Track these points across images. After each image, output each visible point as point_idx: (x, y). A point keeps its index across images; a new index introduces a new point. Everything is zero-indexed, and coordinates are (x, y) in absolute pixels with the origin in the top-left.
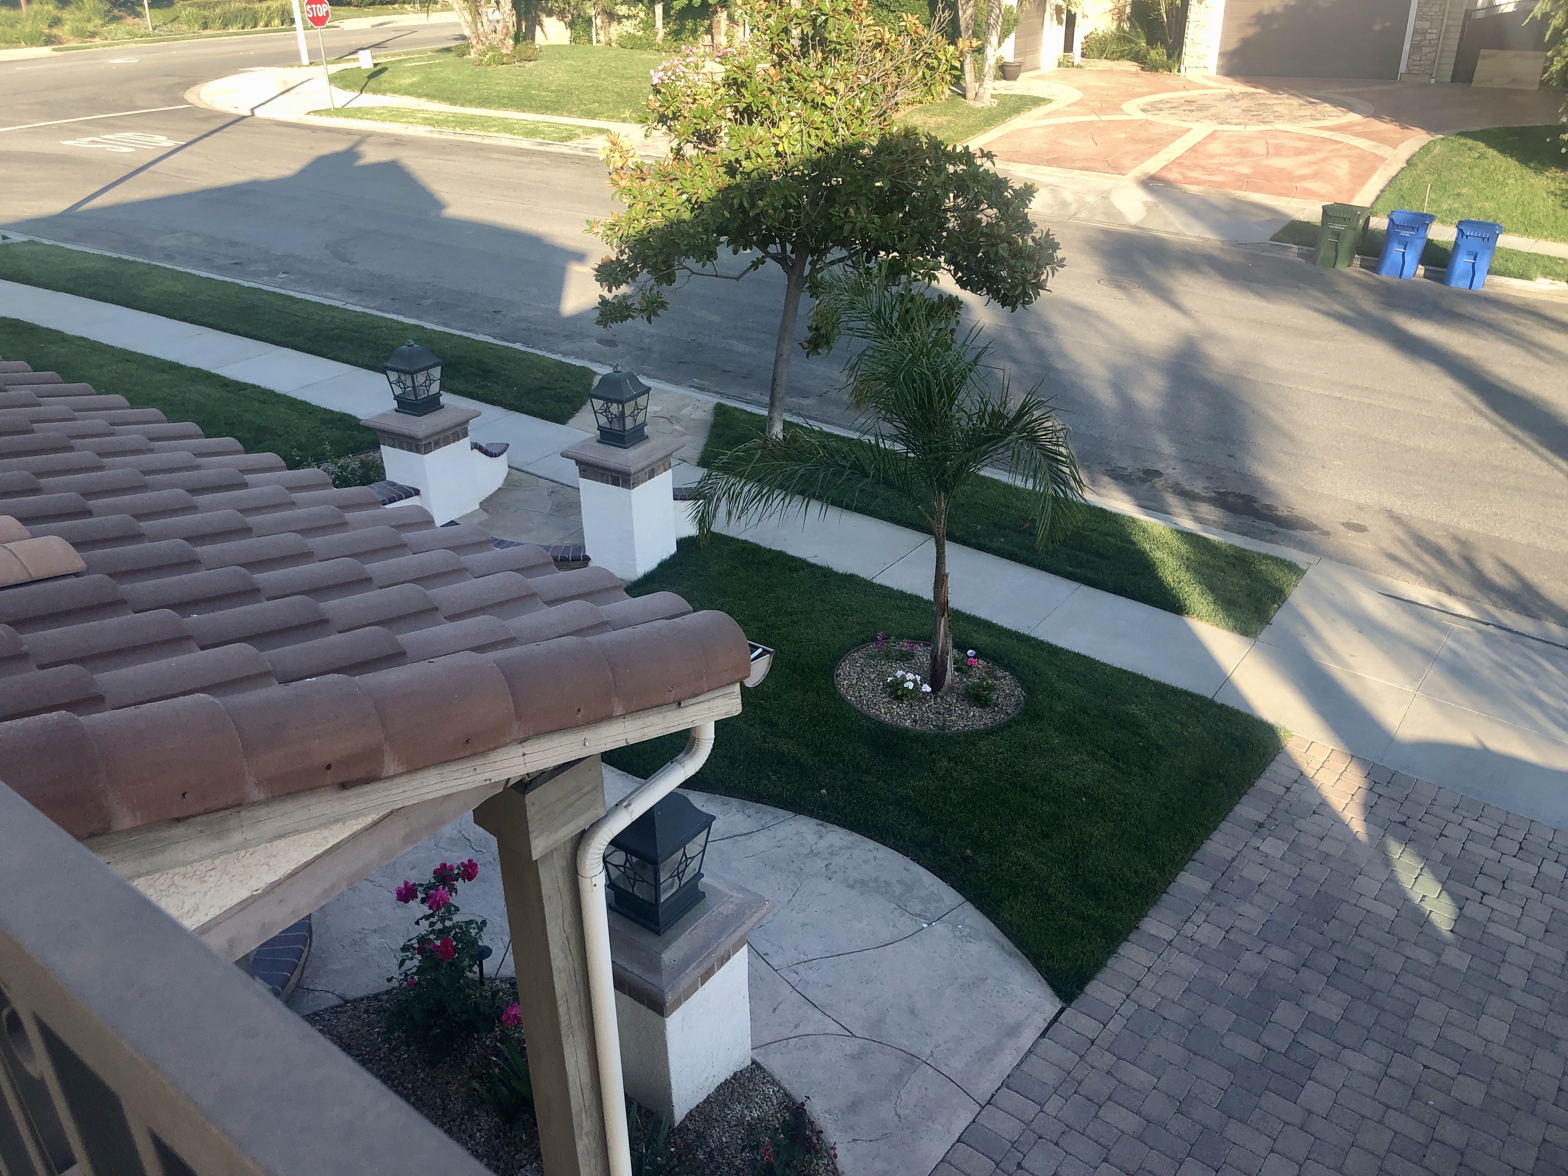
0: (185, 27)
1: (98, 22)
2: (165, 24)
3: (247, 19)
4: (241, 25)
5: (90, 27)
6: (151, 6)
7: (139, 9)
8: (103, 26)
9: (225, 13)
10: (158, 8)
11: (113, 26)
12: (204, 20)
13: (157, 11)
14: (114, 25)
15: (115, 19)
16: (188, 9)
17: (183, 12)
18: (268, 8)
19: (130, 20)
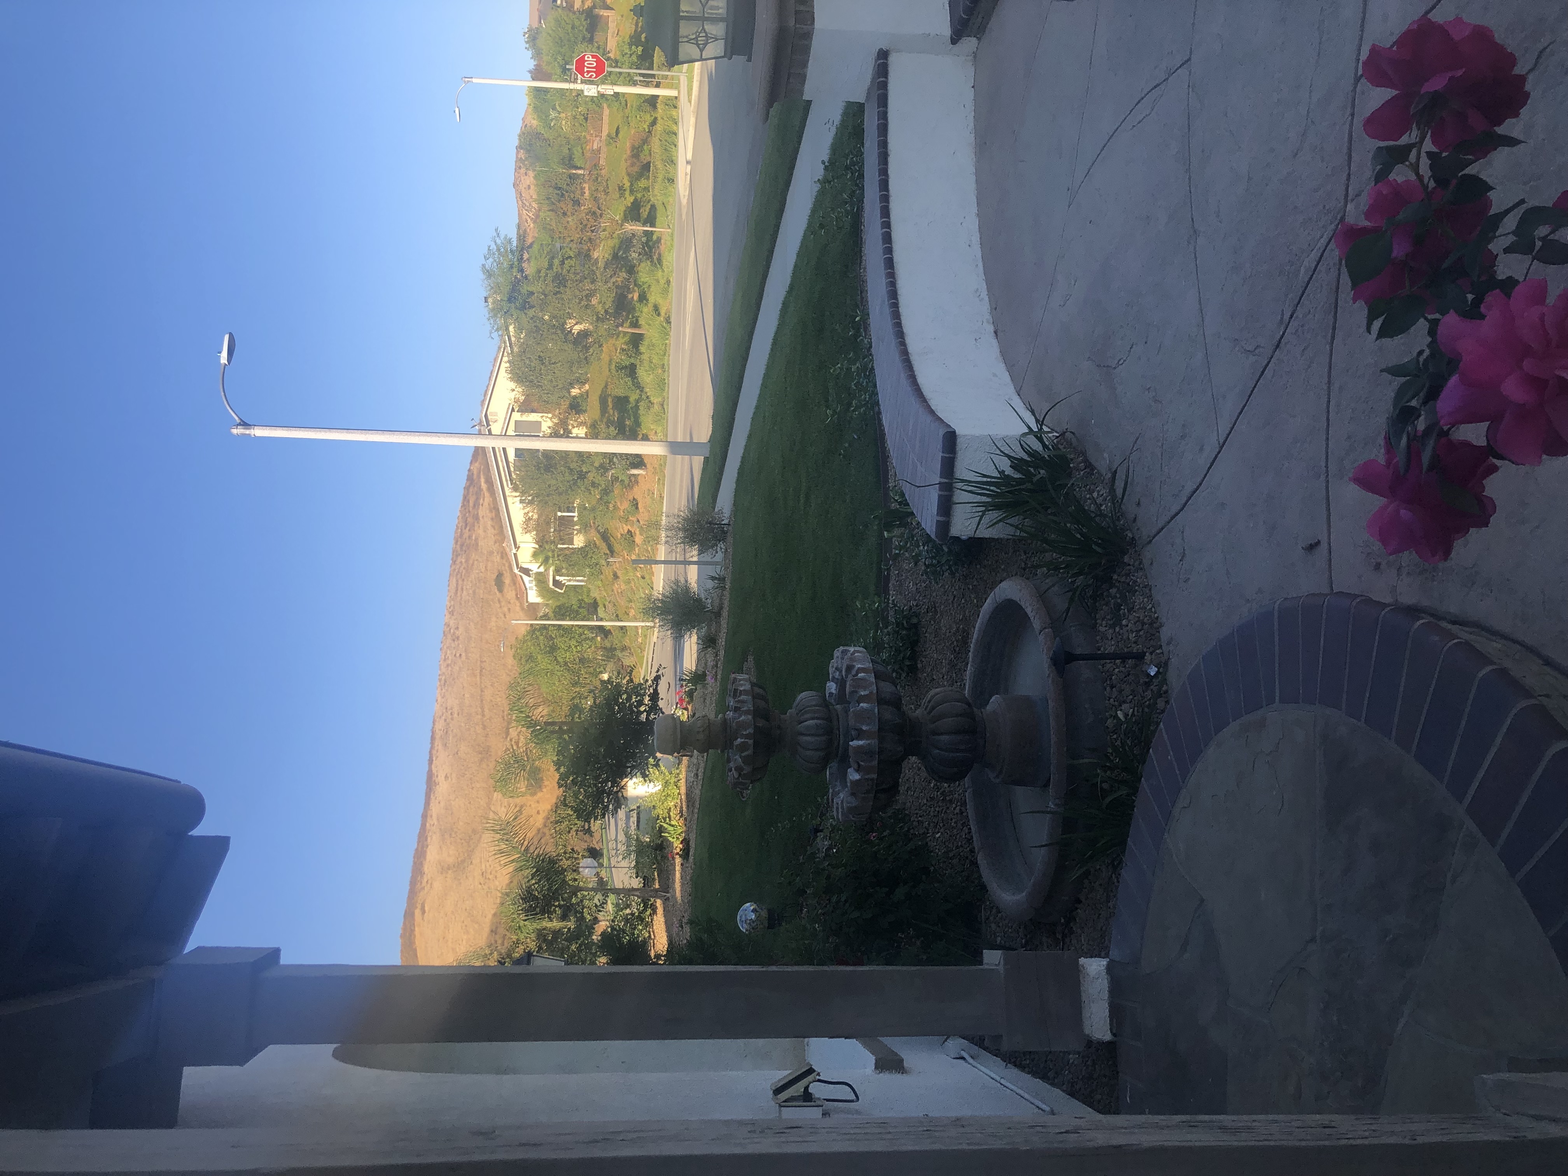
0: (671, 199)
1: (660, 273)
2: (667, 217)
3: (670, 140)
4: (674, 147)
5: (662, 282)
6: (653, 225)
7: (655, 238)
8: (663, 271)
9: (662, 160)
10: (655, 218)
11: (665, 263)
12: (666, 181)
13: (658, 221)
14: (664, 261)
15: (660, 260)
16: (656, 192)
17: (659, 198)
18: (662, 118)
19: (662, 247)
